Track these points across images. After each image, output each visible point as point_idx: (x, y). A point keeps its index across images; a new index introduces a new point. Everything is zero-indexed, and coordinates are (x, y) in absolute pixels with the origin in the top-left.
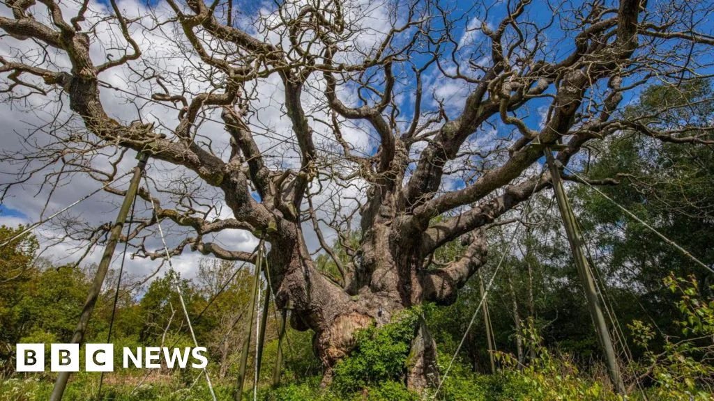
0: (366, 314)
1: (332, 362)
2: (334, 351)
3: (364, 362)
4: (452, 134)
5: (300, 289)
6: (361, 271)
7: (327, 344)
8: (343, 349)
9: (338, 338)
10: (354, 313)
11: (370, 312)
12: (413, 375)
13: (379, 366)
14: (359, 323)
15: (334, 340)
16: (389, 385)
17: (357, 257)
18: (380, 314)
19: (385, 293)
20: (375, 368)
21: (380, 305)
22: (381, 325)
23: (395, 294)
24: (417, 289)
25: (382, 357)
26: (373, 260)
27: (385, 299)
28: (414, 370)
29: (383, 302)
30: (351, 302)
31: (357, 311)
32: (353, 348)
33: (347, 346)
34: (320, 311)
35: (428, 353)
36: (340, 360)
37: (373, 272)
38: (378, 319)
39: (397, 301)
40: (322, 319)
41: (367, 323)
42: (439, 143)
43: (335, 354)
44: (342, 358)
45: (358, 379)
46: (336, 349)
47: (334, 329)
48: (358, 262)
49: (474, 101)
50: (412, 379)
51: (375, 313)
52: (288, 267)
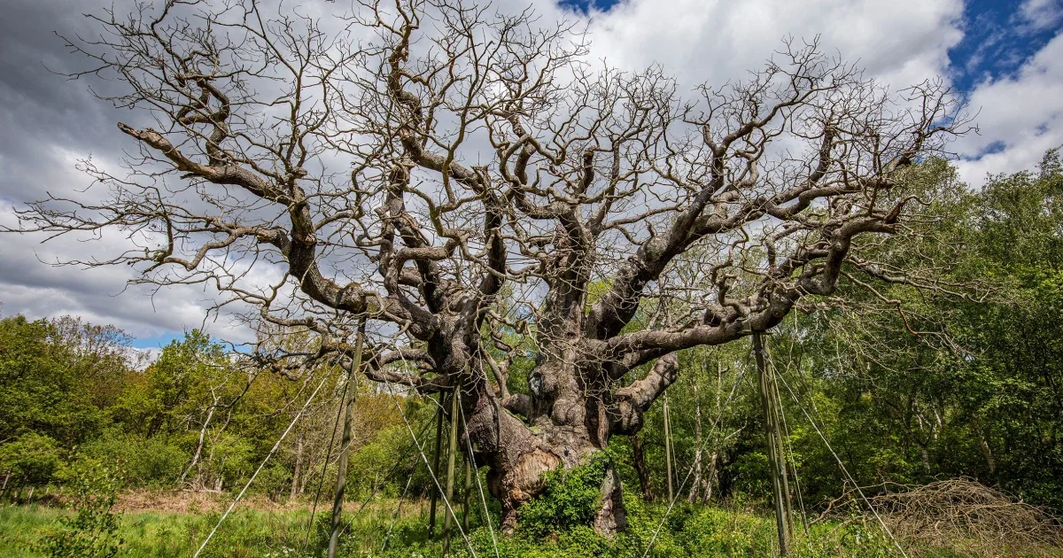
0: (550, 451)
1: (516, 504)
2: (518, 493)
3: (554, 507)
4: (657, 255)
5: (487, 431)
6: (539, 397)
7: (511, 486)
8: (529, 491)
9: (523, 480)
10: (537, 451)
11: (556, 450)
12: (600, 518)
13: (570, 511)
14: (545, 464)
15: (519, 481)
16: (580, 530)
17: (534, 379)
18: (566, 453)
19: (570, 427)
20: (566, 513)
21: (565, 441)
22: (568, 467)
23: (581, 430)
24: (603, 422)
25: (573, 502)
26: (555, 387)
27: (570, 434)
28: (601, 512)
29: (568, 438)
30: (533, 437)
31: (540, 448)
32: (542, 491)
33: (533, 489)
34: (505, 452)
35: (616, 495)
36: (525, 503)
37: (554, 400)
38: (565, 459)
39: (583, 438)
40: (507, 460)
41: (553, 464)
42: (642, 262)
43: (520, 496)
44: (527, 500)
45: (548, 523)
46: (520, 491)
47: (518, 470)
48: (536, 386)
49: (686, 221)
50: (599, 521)
51: (561, 452)
52: (475, 406)
